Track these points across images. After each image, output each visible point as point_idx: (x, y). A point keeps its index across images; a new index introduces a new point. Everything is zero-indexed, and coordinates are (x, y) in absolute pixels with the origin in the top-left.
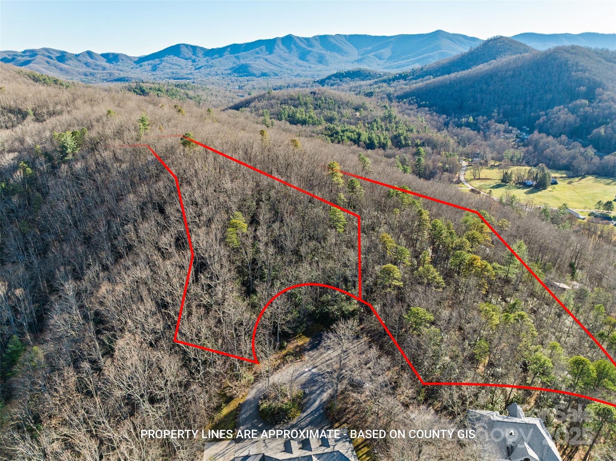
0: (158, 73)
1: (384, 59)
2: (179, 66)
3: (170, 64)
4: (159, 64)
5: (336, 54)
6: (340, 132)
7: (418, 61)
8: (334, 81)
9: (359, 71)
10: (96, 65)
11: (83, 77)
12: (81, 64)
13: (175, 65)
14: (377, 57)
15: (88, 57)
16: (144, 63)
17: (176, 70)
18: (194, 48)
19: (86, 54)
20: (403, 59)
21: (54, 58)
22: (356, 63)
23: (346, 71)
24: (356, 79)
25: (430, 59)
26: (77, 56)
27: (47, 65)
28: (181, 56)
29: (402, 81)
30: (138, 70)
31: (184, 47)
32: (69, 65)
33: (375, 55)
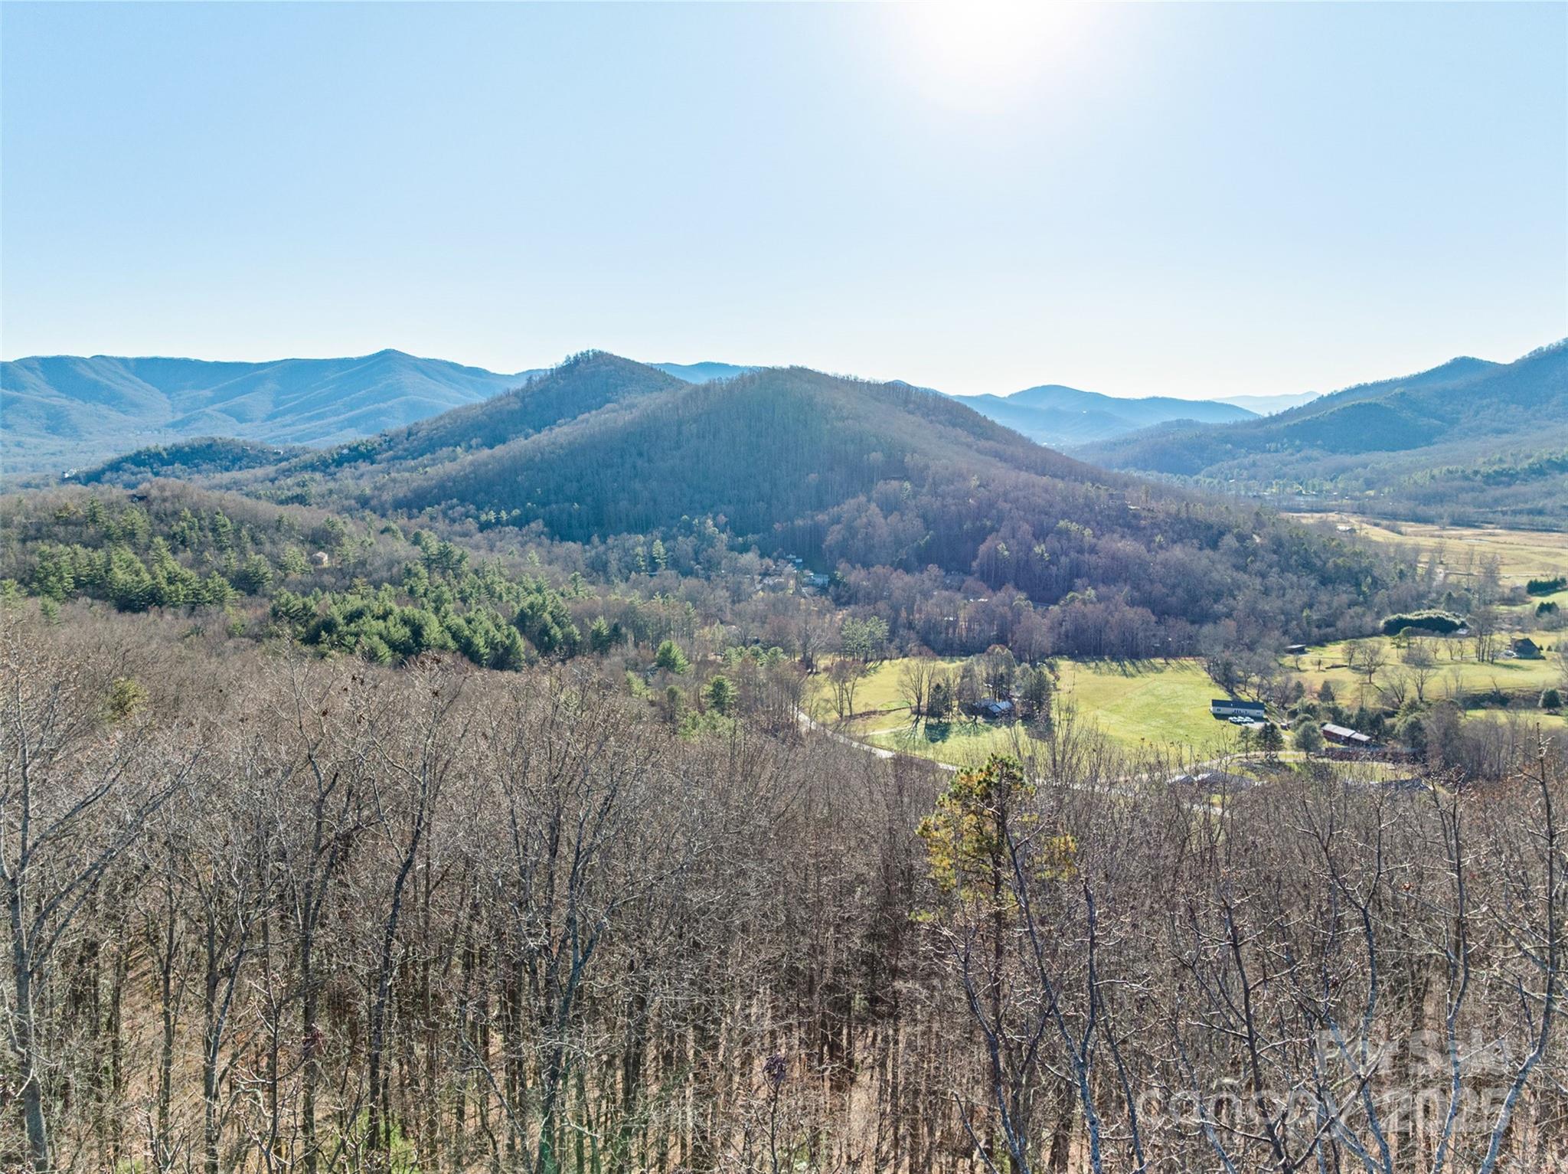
1: (251, 420)
5: (103, 409)
6: (340, 620)
7: (352, 423)
8: (133, 474)
9: (210, 446)
14: (230, 415)
20: (311, 419)
22: (170, 430)
23: (169, 444)
24: (205, 466)
25: (382, 418)
29: (364, 466)
33: (224, 411)
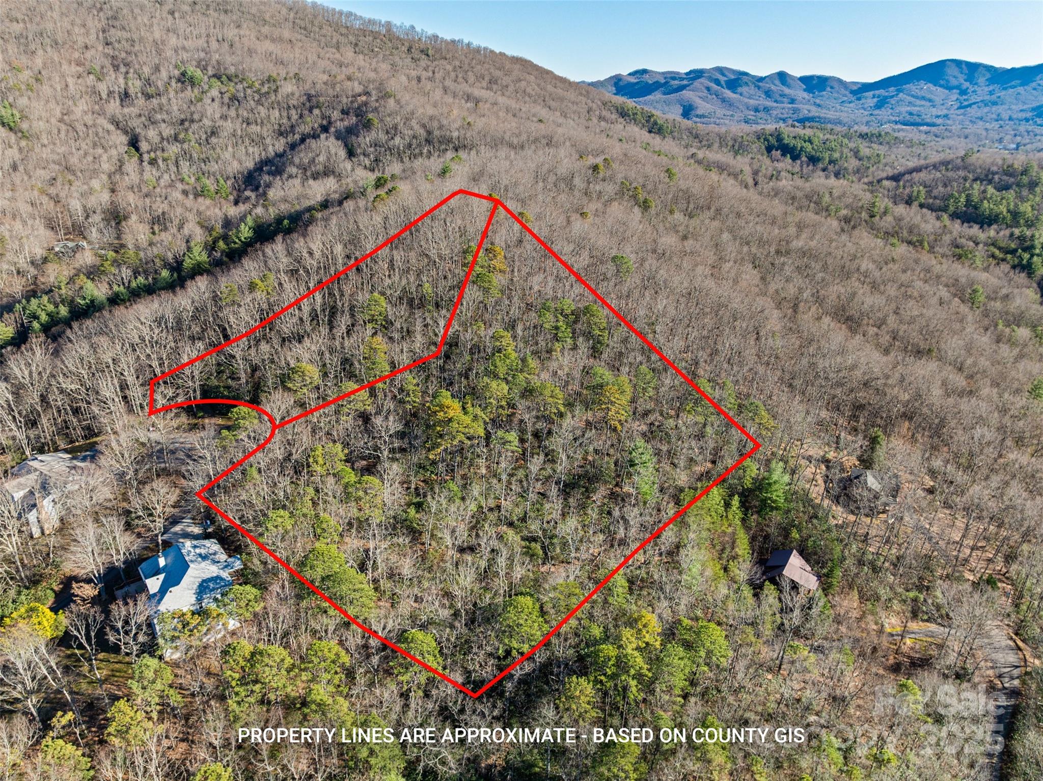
0: (884, 113)
2: (930, 100)
3: (913, 96)
4: (892, 97)
10: (781, 95)
11: (752, 113)
12: (760, 93)
13: (923, 98)
15: (777, 82)
16: (867, 94)
17: (918, 108)
18: (972, 69)
19: (777, 77)
21: (723, 83)
26: (761, 79)
27: (705, 93)
28: (942, 82)
30: (851, 105)
31: (953, 65)
32: (741, 94)
